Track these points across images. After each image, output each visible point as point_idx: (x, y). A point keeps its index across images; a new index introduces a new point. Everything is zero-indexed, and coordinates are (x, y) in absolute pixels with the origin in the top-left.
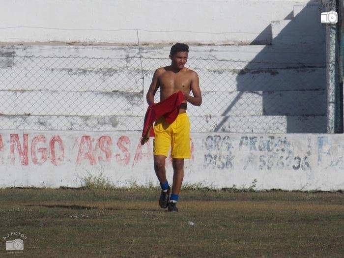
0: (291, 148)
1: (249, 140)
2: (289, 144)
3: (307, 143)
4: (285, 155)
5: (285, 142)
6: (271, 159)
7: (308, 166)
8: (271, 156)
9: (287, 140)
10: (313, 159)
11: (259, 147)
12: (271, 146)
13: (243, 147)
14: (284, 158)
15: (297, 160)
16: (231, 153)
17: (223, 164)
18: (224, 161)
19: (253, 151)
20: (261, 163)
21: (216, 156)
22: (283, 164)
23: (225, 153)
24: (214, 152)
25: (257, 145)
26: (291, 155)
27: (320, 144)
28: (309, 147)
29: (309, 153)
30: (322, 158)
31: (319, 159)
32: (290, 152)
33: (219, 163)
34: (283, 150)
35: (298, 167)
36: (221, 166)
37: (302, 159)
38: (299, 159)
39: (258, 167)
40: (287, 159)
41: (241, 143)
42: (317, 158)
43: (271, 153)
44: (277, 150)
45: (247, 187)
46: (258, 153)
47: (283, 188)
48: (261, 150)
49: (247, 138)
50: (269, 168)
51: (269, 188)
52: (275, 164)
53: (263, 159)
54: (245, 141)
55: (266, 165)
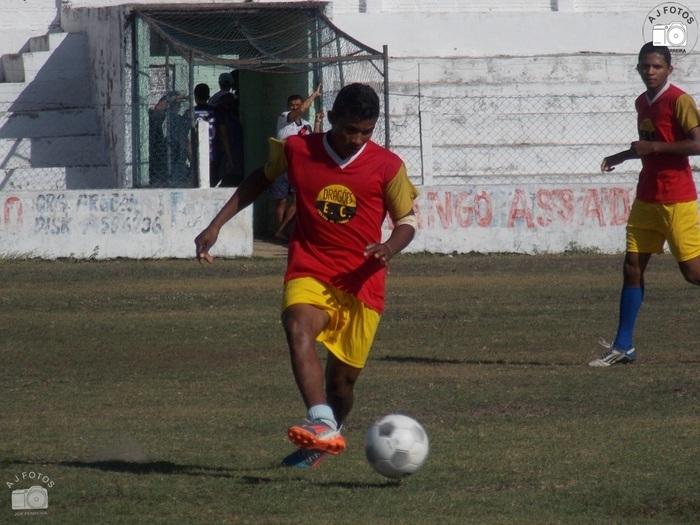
0: (139, 207)
1: (88, 199)
2: (137, 202)
3: (159, 201)
4: (132, 215)
5: (131, 200)
6: (116, 221)
7: (160, 228)
8: (116, 218)
9: (134, 198)
10: (165, 220)
11: (101, 206)
12: (116, 206)
13: (81, 206)
14: (131, 219)
15: (147, 221)
16: (67, 214)
17: (58, 229)
18: (59, 224)
19: (93, 212)
20: (104, 226)
21: (49, 220)
22: (129, 226)
23: (60, 214)
24: (46, 214)
25: (98, 204)
26: (139, 216)
27: (174, 202)
28: (160, 204)
29: (161, 213)
30: (176, 218)
31: (173, 220)
32: (138, 212)
33: (52, 227)
34: (129, 210)
35: (148, 230)
36: (56, 230)
37: (153, 220)
38: (149, 220)
39: (99, 230)
40: (134, 219)
41: (79, 202)
42: (170, 218)
43: (115, 214)
44: (123, 210)
45: (88, 255)
46: (99, 214)
47: (131, 255)
48: (103, 210)
49: (85, 196)
50: (113, 232)
51: (114, 256)
52: (120, 227)
53: (107, 221)
54: (83, 199)
55: (109, 228)
